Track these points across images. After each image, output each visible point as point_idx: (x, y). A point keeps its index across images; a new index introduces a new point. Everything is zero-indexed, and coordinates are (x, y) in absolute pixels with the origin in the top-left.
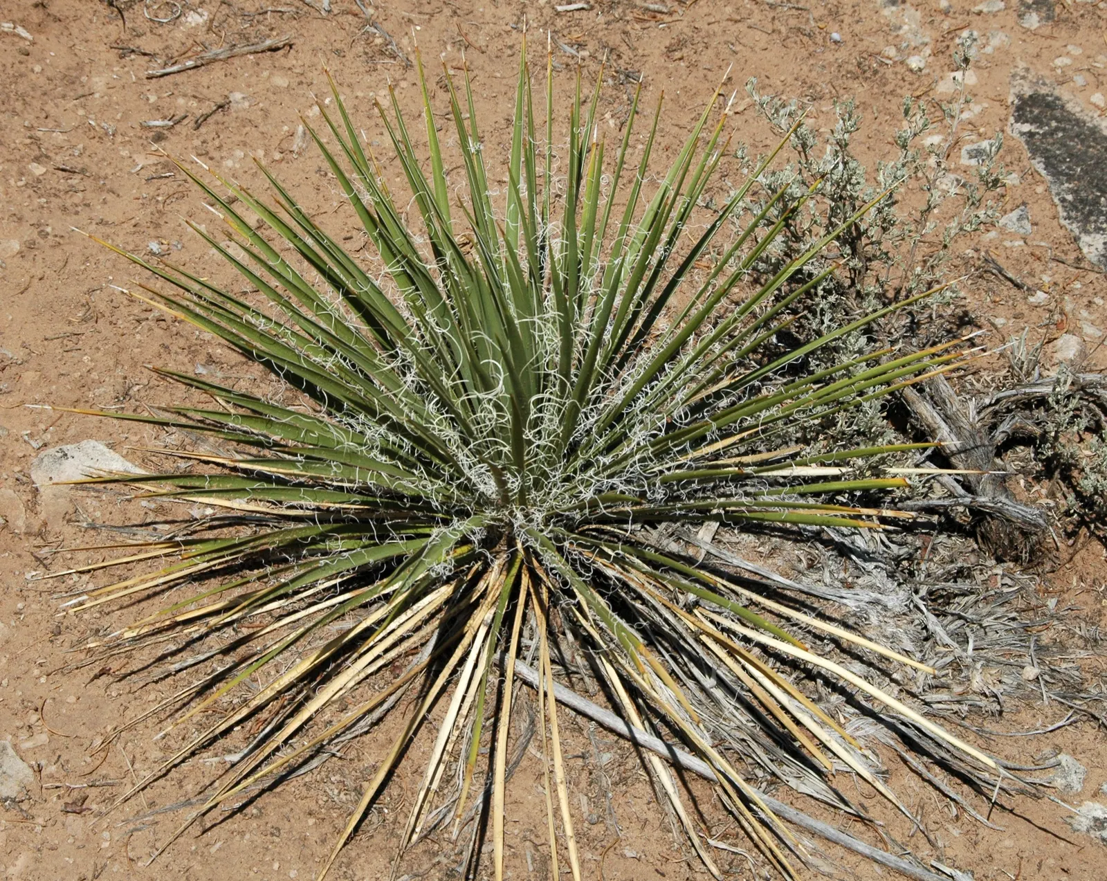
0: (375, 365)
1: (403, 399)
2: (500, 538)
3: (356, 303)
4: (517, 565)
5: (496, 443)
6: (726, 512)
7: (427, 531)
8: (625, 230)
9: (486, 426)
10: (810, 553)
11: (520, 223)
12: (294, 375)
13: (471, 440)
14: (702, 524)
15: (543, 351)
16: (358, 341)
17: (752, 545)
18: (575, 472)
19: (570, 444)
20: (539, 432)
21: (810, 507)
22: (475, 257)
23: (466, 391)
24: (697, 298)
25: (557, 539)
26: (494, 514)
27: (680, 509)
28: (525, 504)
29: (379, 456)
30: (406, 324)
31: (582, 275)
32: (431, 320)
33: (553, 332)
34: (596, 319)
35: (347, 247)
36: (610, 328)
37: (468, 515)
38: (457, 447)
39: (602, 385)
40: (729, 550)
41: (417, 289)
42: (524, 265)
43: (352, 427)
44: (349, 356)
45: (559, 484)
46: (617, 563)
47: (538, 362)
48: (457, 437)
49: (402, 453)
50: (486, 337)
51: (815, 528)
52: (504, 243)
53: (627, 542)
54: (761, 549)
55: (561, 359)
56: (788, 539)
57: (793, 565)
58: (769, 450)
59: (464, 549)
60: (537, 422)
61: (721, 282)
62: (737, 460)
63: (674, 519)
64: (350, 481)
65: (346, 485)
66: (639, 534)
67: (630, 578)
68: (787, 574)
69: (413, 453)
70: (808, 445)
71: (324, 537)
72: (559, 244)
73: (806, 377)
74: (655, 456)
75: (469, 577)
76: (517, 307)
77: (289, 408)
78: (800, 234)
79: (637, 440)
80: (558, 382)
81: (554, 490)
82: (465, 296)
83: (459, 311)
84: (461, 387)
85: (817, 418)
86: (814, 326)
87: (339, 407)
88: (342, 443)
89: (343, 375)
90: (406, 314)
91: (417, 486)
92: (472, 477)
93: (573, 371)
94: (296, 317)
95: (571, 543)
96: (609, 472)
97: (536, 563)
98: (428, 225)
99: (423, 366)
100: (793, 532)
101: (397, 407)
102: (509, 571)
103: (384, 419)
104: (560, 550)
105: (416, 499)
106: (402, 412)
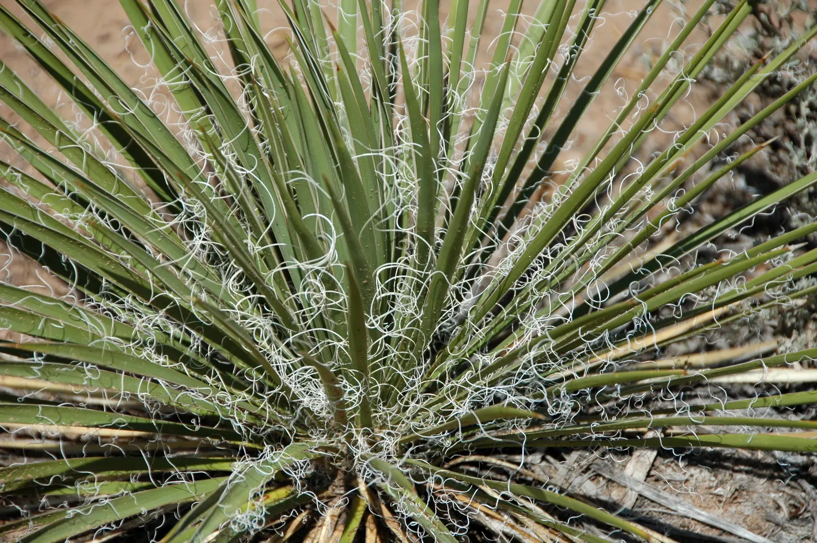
0: (147, 223)
1: (190, 272)
2: (334, 476)
3: (118, 133)
4: (359, 515)
5: (327, 335)
6: (667, 435)
7: (224, 466)
8: (513, 23)
9: (311, 311)
10: (793, 497)
11: (359, 13)
12: (28, 238)
13: (290, 331)
14: (630, 453)
15: (394, 200)
16: (121, 187)
17: (707, 484)
18: (443, 378)
19: (435, 337)
20: (389, 319)
21: (792, 426)
22: (293, 65)
23: (281, 259)
24: (620, 121)
25: (417, 476)
26: (323, 440)
27: (597, 431)
28: (370, 426)
29: (154, 356)
30: (191, 162)
31: (450, 89)
32: (229, 157)
33: (408, 172)
34: (471, 153)
35: (104, 51)
36: (490, 166)
37: (286, 442)
38: (269, 342)
39: (482, 249)
40: (671, 492)
41: (208, 112)
42: (365, 76)
43: (115, 315)
44: (109, 210)
45: (420, 396)
46: (505, 511)
47: (386, 215)
48: (269, 328)
49: (188, 352)
50: (310, 179)
51: (800, 459)
52: (334, 43)
53: (520, 480)
54: (719, 491)
55: (419, 211)
56: (760, 476)
57: (767, 514)
58: (732, 346)
59: (281, 494)
60: (386, 304)
61: (656, 95)
62: (683, 360)
63: (589, 446)
64: (110, 395)
65: (105, 402)
66: (537, 469)
67: (525, 534)
68: (759, 528)
69: (204, 352)
70: (789, 336)
71: (73, 477)
72: (417, 43)
73: (783, 235)
74: (560, 353)
75: (289, 534)
76: (354, 135)
77: (21, 287)
78: (776, 24)
79: (532, 330)
80: (415, 246)
81: (412, 404)
82: (280, 121)
83: (271, 143)
84: (274, 254)
85: (801, 297)
86: (796, 161)
87: (95, 286)
88: (100, 338)
89: (100, 237)
90: (192, 149)
91: (210, 400)
92: (292, 386)
93: (438, 229)
94: (30, 151)
95: (438, 482)
96: (492, 376)
97: (386, 513)
98: (224, 17)
99: (217, 222)
100: (767, 466)
101: (181, 284)
102: (347, 524)
103: (162, 302)
104: (421, 491)
105: (209, 419)
106: (188, 291)
